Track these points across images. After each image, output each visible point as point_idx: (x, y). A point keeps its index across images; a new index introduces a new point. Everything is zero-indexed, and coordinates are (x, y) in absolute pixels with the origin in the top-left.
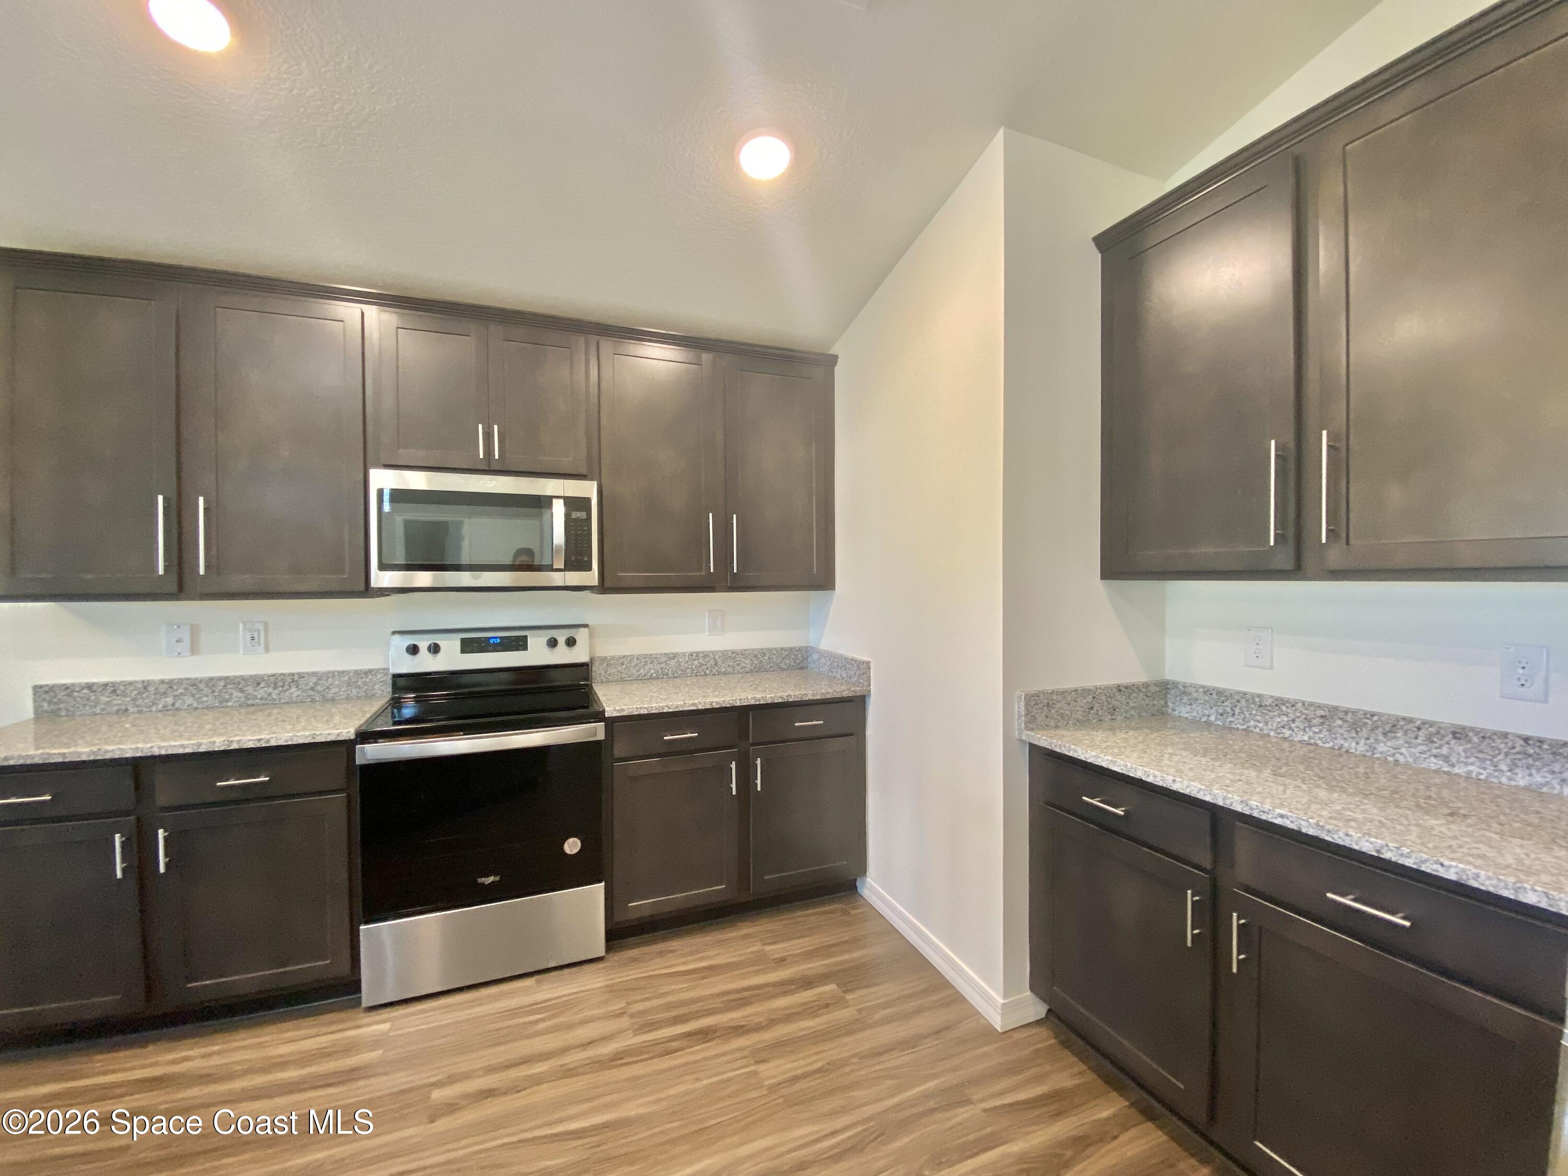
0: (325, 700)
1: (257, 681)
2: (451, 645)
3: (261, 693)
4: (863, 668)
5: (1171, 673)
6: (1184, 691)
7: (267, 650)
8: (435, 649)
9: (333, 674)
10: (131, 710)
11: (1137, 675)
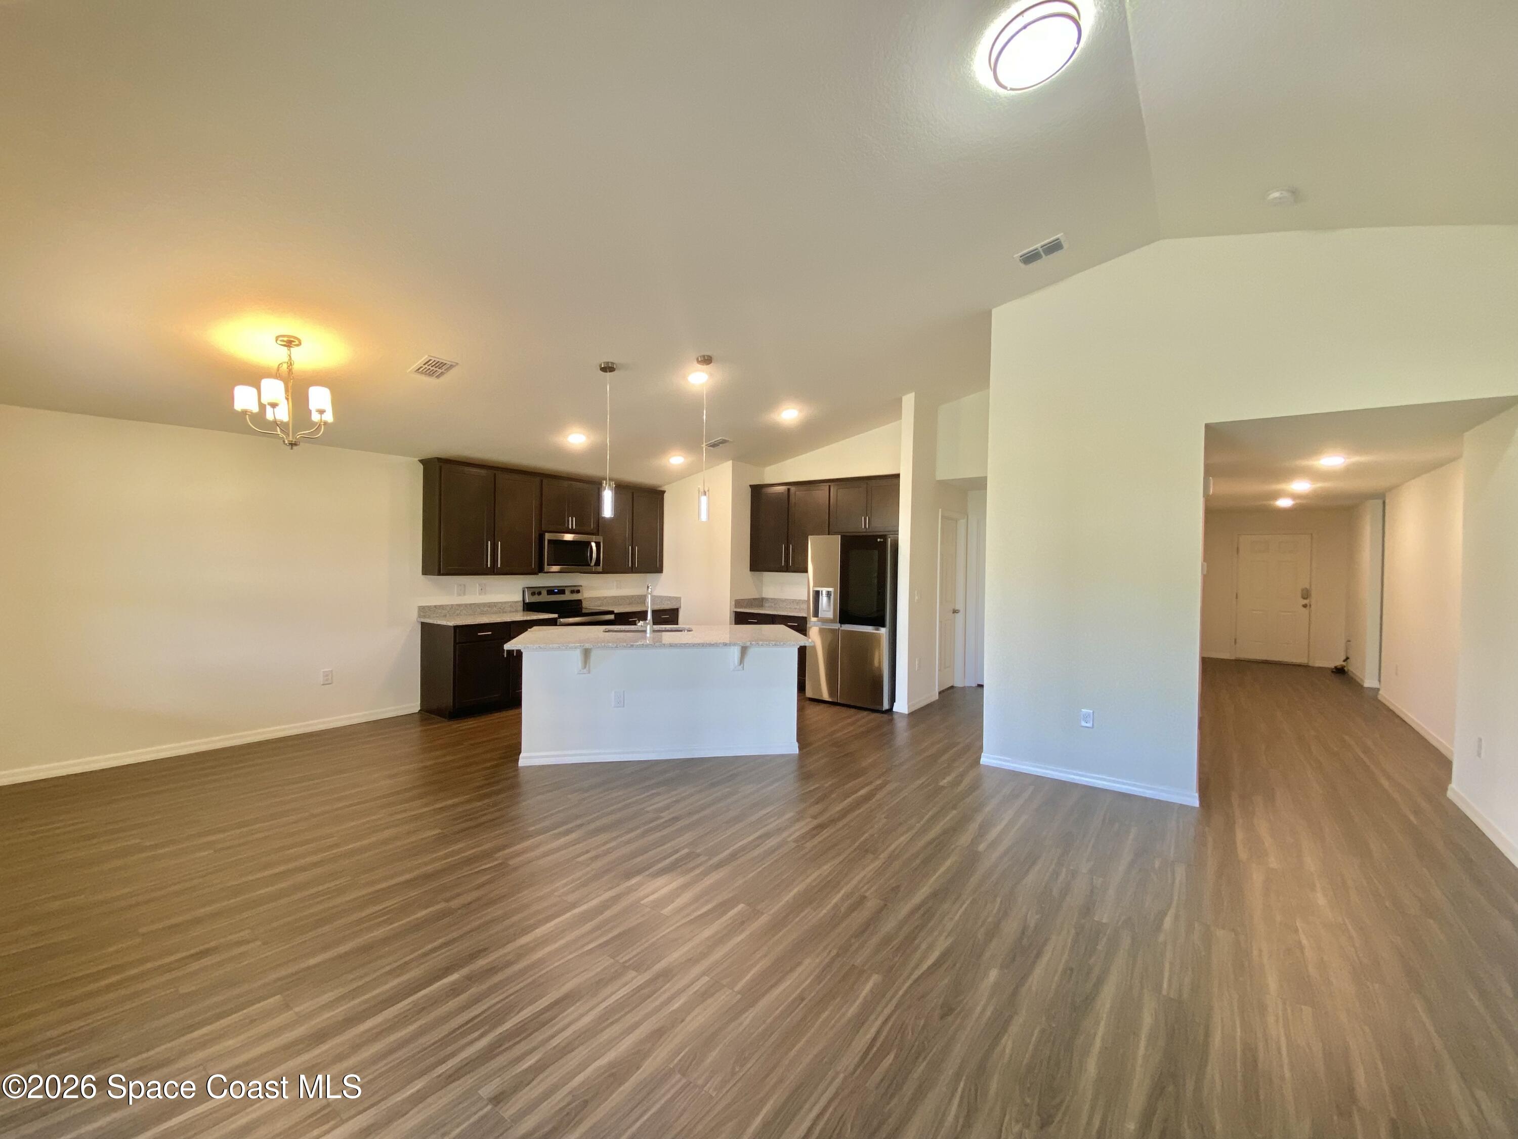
0: (503, 612)
1: (484, 605)
2: (544, 592)
3: (485, 609)
4: (678, 599)
5: (764, 596)
6: (767, 599)
7: (485, 594)
8: (540, 593)
9: (505, 603)
10: (448, 615)
11: (757, 597)
